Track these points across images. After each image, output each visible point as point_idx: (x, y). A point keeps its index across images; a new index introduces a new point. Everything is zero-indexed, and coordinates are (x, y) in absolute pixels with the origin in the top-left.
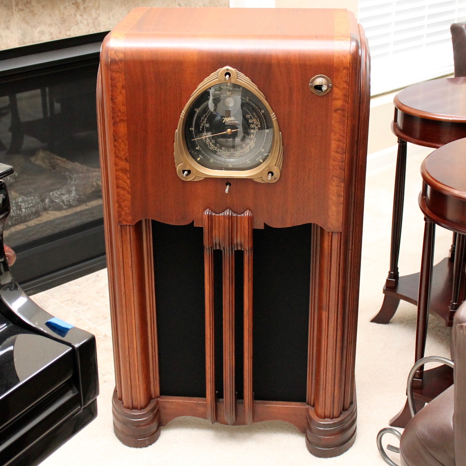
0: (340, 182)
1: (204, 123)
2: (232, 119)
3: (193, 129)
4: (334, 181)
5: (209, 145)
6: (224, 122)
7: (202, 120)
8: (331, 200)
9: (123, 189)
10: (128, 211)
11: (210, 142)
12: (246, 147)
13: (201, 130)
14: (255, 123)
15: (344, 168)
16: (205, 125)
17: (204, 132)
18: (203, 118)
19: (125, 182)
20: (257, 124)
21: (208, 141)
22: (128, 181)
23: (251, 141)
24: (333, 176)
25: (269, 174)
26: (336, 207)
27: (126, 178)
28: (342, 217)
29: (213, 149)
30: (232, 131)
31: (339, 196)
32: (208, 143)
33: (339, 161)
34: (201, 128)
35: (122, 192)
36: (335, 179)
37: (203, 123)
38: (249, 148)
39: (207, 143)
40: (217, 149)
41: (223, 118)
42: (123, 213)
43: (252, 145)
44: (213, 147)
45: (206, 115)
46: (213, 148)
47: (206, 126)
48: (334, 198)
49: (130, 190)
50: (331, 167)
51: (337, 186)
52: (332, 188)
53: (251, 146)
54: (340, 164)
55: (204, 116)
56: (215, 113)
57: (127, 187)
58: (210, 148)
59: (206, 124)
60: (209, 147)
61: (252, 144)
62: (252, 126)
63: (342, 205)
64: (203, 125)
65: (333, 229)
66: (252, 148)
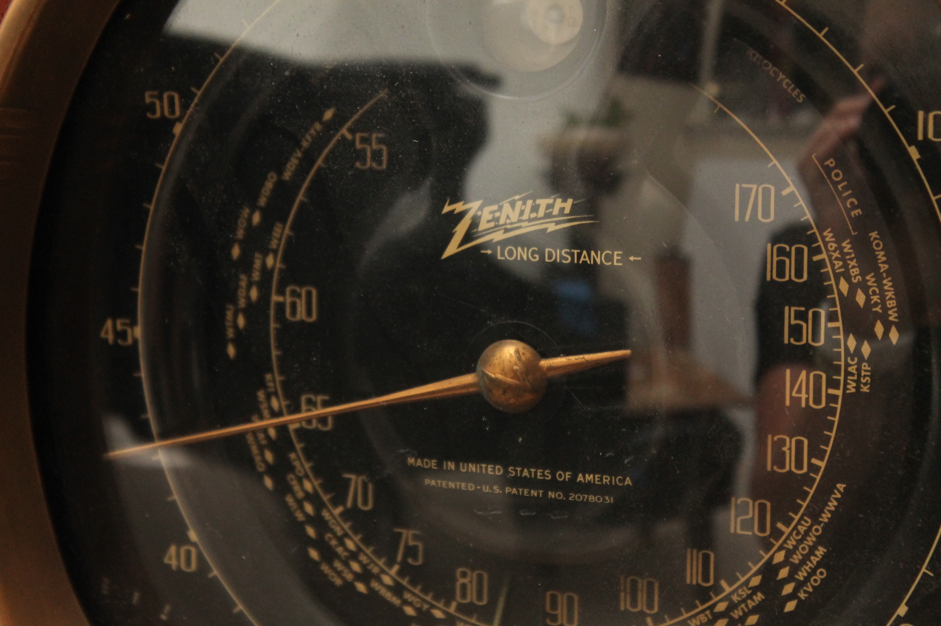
1: (267, 273)
2: (548, 215)
3: (138, 332)
5: (311, 532)
6: (452, 249)
7: (240, 234)
11: (326, 498)
12: (728, 589)
13: (231, 351)
14: (844, 287)
16: (275, 298)
17: (263, 385)
18: (256, 218)
20: (861, 299)
21: (308, 486)
23: (787, 522)
29: (361, 587)
30: (545, 363)
32: (309, 508)
34: (230, 333)
37: (256, 276)
38: (759, 597)
39: (300, 503)
40: (397, 589)
41: (447, 209)
43: (795, 569)
44: (354, 556)
45: (287, 175)
46: (356, 567)
47: (281, 307)
53: (784, 573)
55: (269, 185)
56: (376, 156)
58: (325, 568)
59: (281, 292)
60: (314, 554)
61: (796, 559)
62: (796, 331)
64: (254, 294)
66: (790, 606)
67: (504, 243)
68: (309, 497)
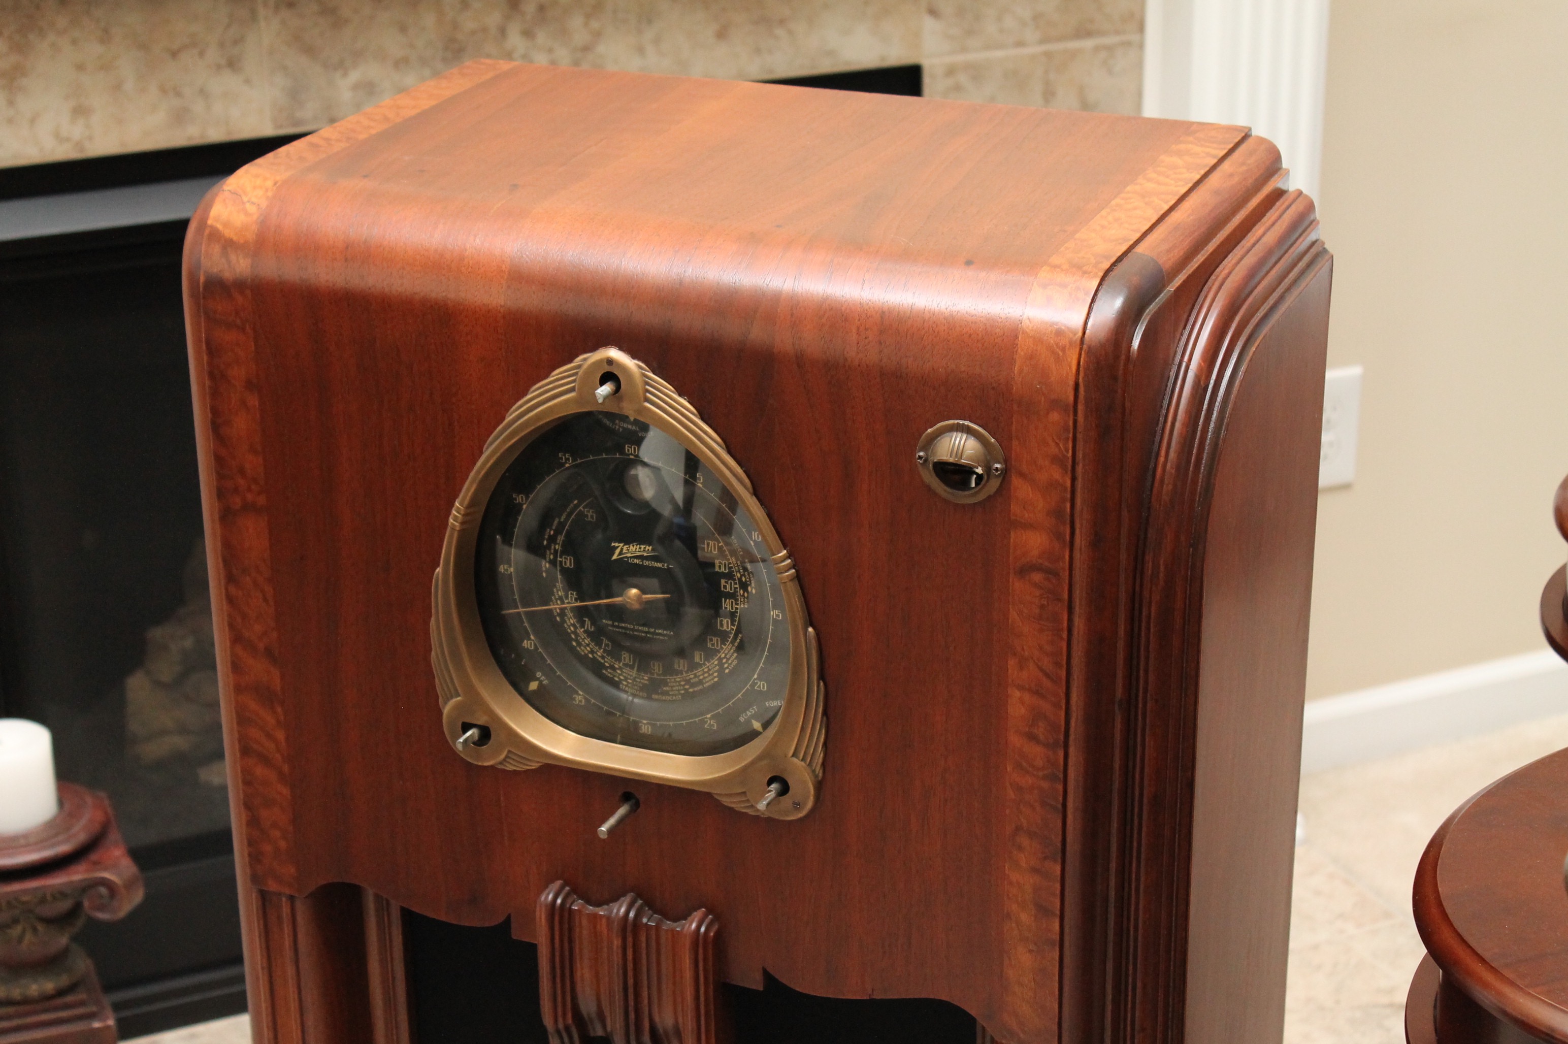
0: (1046, 858)
1: (556, 551)
2: (644, 551)
3: (512, 570)
4: (1020, 848)
5: (573, 636)
6: (615, 557)
7: (546, 537)
8: (1014, 925)
9: (265, 760)
10: (283, 844)
11: (578, 626)
12: (708, 664)
13: (544, 574)
14: (739, 575)
15: (1060, 806)
16: (559, 559)
17: (555, 586)
18: (552, 532)
19: (269, 736)
20: (744, 579)
21: (572, 622)
22: (280, 735)
23: (725, 645)
24: (1018, 829)
25: (774, 786)
26: (1030, 951)
27: (271, 720)
28: (1057, 996)
29: (590, 656)
30: (644, 596)
31: (1042, 910)
32: (572, 629)
33: (1041, 774)
34: (544, 569)
35: (260, 771)
36: (1025, 841)
37: (552, 551)
38: (717, 667)
39: (569, 626)
40: (603, 657)
41: (613, 544)
42: (267, 848)
43: (728, 659)
44: (588, 645)
45: (562, 520)
46: (588, 649)
47: (561, 562)
48: (1024, 917)
49: (286, 768)
50: (1011, 794)
51: (1035, 870)
52: (1015, 876)
53: (724, 661)
54: (1045, 785)
55: (556, 522)
56: (592, 517)
57: (278, 756)
58: (578, 649)
59: (561, 557)
60: (574, 644)
61: (728, 656)
62: (725, 587)
63: (1057, 948)
64: (552, 557)
65: (1022, 1035)
66: (727, 671)
67: (631, 557)
68: (574, 625)
